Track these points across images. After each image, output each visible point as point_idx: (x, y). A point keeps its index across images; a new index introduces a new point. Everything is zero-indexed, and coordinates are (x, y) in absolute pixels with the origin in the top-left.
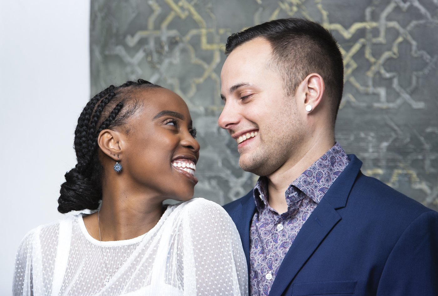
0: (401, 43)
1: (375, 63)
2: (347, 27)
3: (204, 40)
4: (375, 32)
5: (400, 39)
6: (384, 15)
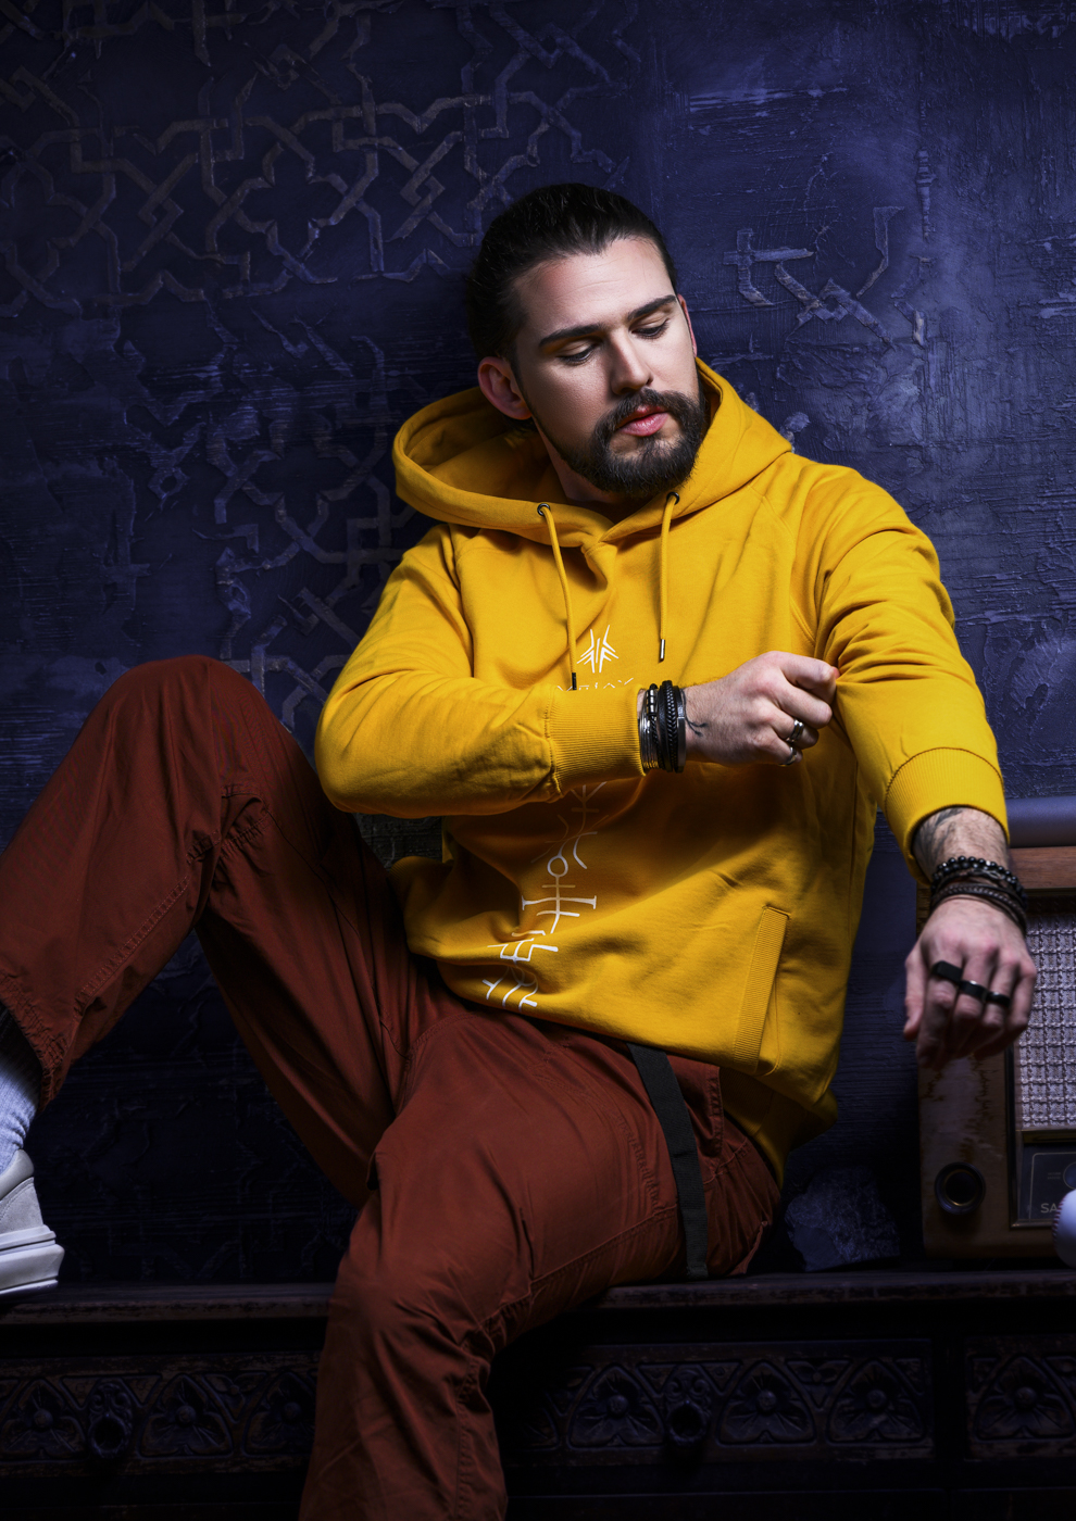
0: (544, 134)
1: (487, 181)
2: (418, 109)
3: (77, 152)
4: (486, 116)
5: (544, 128)
6: (505, 77)
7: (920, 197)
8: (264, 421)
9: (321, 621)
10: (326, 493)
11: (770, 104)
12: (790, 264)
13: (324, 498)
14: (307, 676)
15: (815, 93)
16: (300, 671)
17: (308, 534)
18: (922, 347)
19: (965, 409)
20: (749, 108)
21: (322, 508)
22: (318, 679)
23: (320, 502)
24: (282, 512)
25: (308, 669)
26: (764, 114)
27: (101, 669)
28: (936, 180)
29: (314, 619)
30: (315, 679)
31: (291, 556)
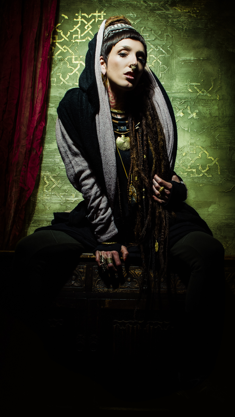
7: (219, 76)
11: (194, 60)
12: (196, 86)
15: (201, 59)
18: (219, 101)
19: (226, 111)
20: (190, 60)
26: (193, 61)
28: (222, 74)
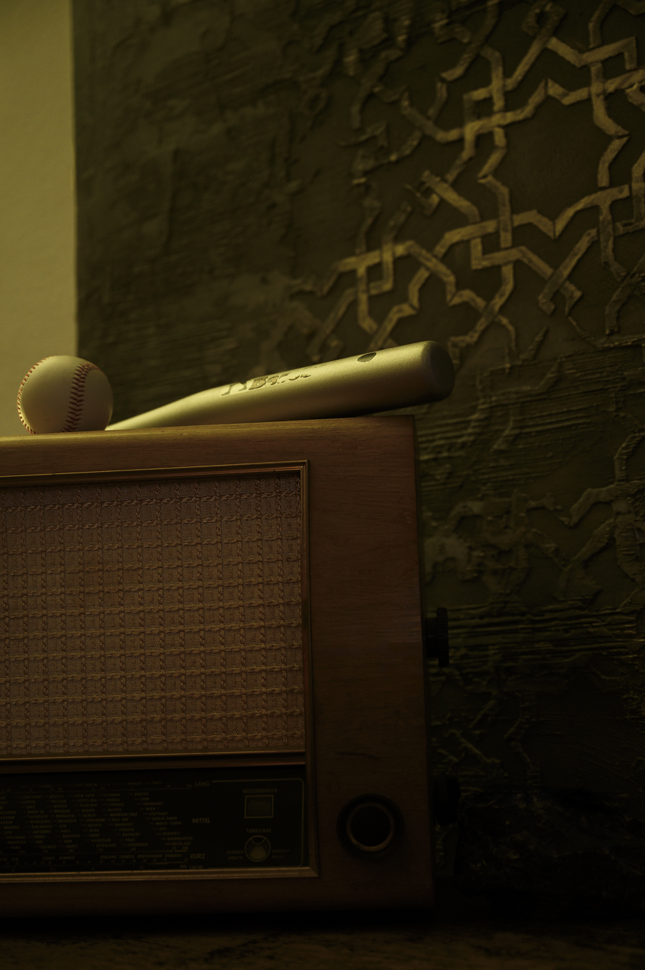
8: (389, 22)
9: (442, 201)
10: (444, 75)
13: (443, 80)
14: (429, 256)
16: (424, 252)
17: (428, 118)
21: (442, 91)
22: (440, 256)
23: (439, 85)
24: (406, 103)
25: (430, 248)
27: (264, 281)
29: (435, 199)
30: (436, 257)
31: (415, 143)
